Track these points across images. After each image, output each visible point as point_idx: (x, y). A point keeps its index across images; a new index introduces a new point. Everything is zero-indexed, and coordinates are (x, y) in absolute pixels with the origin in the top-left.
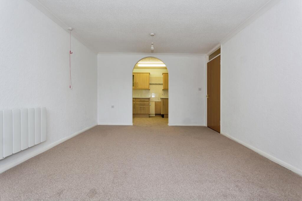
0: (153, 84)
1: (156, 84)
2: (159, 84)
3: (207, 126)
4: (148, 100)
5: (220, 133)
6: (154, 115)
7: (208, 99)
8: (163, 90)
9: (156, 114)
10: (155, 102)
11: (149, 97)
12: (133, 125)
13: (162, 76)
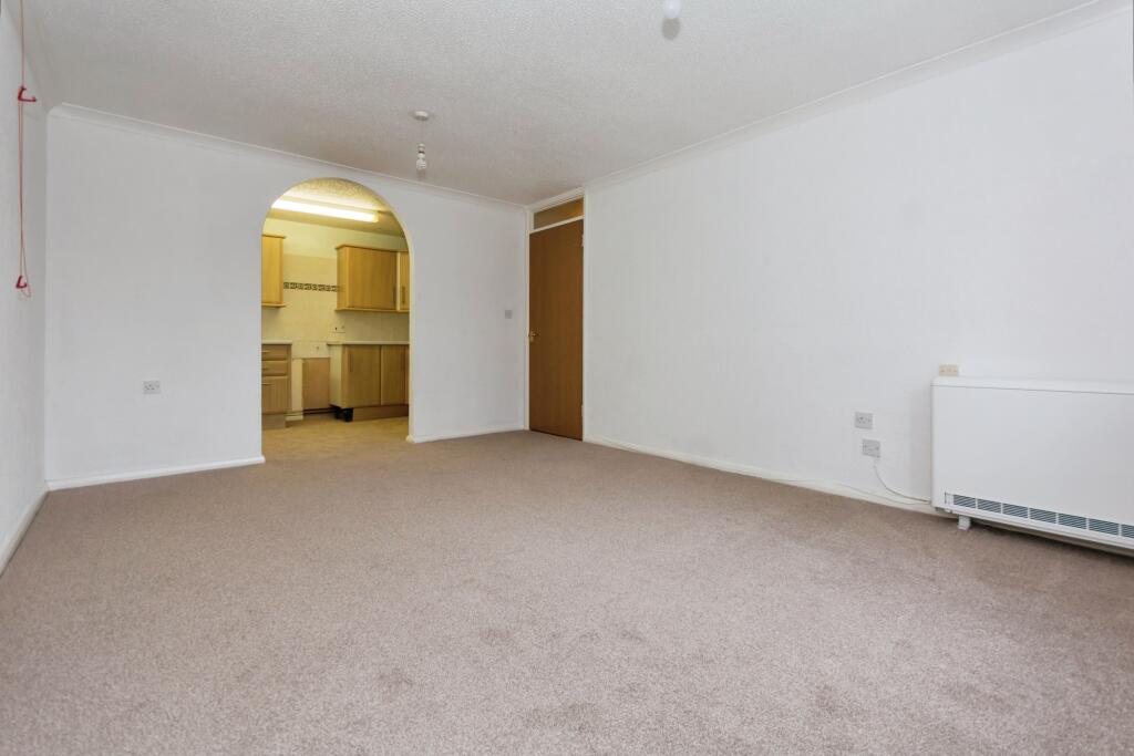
0: (294, 286)
1: (309, 287)
2: (322, 288)
3: (527, 428)
4: (282, 354)
5: (581, 440)
6: (301, 417)
7: (531, 344)
8: (337, 311)
9: (307, 412)
10: (304, 359)
11: (288, 342)
12: (267, 461)
13: (334, 255)
